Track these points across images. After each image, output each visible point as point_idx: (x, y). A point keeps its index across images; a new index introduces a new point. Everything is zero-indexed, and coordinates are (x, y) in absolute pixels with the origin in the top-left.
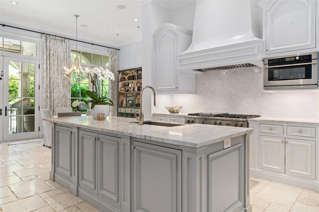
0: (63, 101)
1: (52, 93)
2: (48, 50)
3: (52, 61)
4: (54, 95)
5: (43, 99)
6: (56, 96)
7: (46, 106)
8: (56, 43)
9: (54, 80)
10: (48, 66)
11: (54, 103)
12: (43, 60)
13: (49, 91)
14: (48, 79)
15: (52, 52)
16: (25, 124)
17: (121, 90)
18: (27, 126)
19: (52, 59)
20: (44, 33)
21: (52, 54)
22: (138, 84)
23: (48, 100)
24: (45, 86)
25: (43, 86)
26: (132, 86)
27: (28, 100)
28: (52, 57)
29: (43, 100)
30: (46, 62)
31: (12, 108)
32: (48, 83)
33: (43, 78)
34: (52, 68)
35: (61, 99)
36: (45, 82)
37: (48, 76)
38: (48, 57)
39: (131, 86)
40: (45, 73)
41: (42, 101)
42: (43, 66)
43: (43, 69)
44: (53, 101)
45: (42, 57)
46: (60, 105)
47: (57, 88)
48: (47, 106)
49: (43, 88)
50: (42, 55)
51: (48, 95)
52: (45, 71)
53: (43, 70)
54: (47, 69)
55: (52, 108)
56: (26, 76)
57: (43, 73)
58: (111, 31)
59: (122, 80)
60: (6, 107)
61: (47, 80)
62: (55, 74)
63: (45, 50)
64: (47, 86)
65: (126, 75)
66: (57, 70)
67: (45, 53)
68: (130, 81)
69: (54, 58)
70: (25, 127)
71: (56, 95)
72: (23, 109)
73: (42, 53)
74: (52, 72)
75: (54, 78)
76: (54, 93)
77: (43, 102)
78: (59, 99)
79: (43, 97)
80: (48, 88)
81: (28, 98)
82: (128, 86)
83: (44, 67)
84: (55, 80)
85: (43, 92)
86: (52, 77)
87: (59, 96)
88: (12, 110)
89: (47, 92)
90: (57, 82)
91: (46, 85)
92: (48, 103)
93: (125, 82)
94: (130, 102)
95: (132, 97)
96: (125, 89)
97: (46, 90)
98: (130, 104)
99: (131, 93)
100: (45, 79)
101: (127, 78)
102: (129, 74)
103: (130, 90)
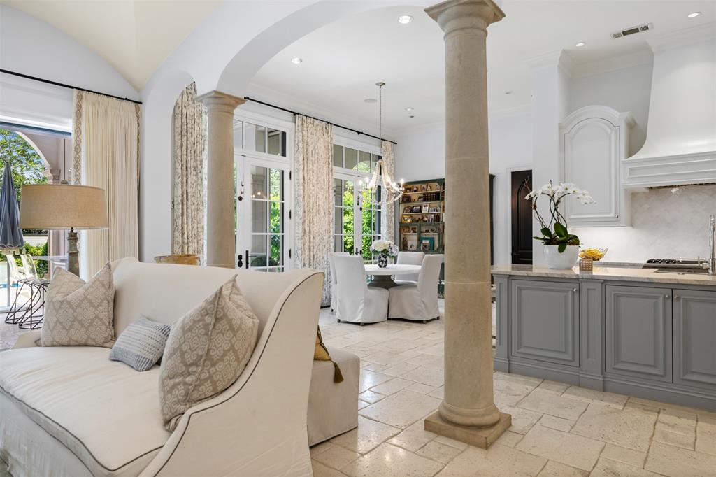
0: (325, 241)
1: (311, 224)
2: (305, 144)
3: (311, 165)
4: (314, 229)
5: (298, 237)
6: (316, 231)
8: (314, 132)
9: (314, 201)
10: (306, 175)
11: (314, 244)
12: (296, 164)
14: (306, 198)
15: (310, 149)
17: (404, 220)
19: (310, 162)
20: (298, 114)
21: (310, 153)
23: (306, 238)
24: (301, 212)
25: (296, 211)
26: (430, 212)
28: (310, 158)
30: (302, 167)
33: (298, 196)
35: (323, 236)
36: (301, 203)
39: (427, 212)
40: (301, 187)
41: (295, 239)
42: (296, 174)
43: (298, 180)
44: (313, 239)
45: (295, 158)
46: (321, 247)
47: (317, 215)
49: (297, 215)
50: (296, 154)
51: (306, 228)
52: (300, 183)
53: (296, 181)
57: (296, 188)
58: (409, 109)
59: (405, 200)
60: (247, 252)
62: (315, 190)
63: (301, 145)
65: (415, 191)
67: (300, 150)
68: (425, 203)
69: (313, 160)
71: (316, 228)
73: (295, 151)
75: (313, 197)
76: (314, 226)
77: (297, 241)
78: (320, 237)
79: (299, 234)
82: (420, 211)
83: (298, 175)
85: (296, 224)
87: (321, 231)
90: (318, 204)
91: (303, 209)
92: (306, 244)
93: (411, 204)
94: (424, 242)
95: (432, 233)
96: (411, 217)
97: (302, 220)
98: (426, 246)
99: (430, 225)
100: (301, 199)
101: (420, 198)
102: (422, 190)
103: (426, 219)
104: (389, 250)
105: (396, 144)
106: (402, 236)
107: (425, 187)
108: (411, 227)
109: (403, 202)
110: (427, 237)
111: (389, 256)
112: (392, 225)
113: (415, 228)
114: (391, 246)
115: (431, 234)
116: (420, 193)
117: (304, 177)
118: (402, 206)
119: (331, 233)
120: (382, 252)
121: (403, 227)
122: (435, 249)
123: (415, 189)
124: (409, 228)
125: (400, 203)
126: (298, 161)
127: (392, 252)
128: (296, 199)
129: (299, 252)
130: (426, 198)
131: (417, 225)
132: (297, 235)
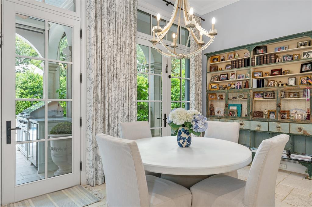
0: (125, 108)
1: (106, 89)
3: (106, 24)
4: (110, 95)
5: (89, 103)
6: (113, 97)
7: (94, 118)
9: (109, 63)
10: (99, 34)
11: (110, 112)
12: (87, 21)
13: (100, 86)
14: (99, 60)
15: (106, 5)
16: (52, 152)
17: (212, 88)
18: (55, 155)
19: (106, 20)
21: (106, 10)
22: (256, 75)
23: (99, 105)
24: (92, 76)
25: (88, 74)
27: (57, 105)
28: (106, 15)
29: (88, 105)
30: (95, 25)
31: (30, 120)
32: (99, 69)
33: (90, 57)
34: (107, 37)
35: (123, 102)
36: (93, 66)
37: (98, 54)
38: (99, 14)
40: (93, 47)
42: (88, 32)
43: (89, 39)
44: (108, 106)
45: (86, 14)
46: (120, 115)
47: (115, 79)
48: (96, 118)
49: (88, 78)
50: (86, 10)
51: (99, 94)
52: (92, 43)
53: (88, 41)
54: (96, 39)
55: (107, 123)
56: (54, 69)
57: (88, 47)
59: (212, 69)
60: (9, 123)
61: (97, 62)
62: (112, 52)
64: (97, 76)
65: (222, 60)
66: (115, 43)
67: (92, 4)
68: (232, 71)
69: (110, 18)
70: (53, 158)
71: (113, 94)
72: (49, 122)
73: (86, 6)
74: (107, 46)
75: (109, 59)
76: (110, 91)
77: (88, 108)
78: (118, 104)
79: (90, 100)
80: (99, 80)
81: (58, 102)
82: (228, 79)
83: (90, 34)
84: (111, 63)
85: (88, 89)
86: (106, 56)
87: (119, 97)
88: (29, 122)
89: (96, 88)
90: (115, 67)
91: (94, 72)
92: (99, 112)
93: (218, 73)
94: (231, 108)
95: (240, 99)
96: (218, 84)
97: (94, 85)
98: (233, 112)
99: (239, 92)
100: (92, 60)
101: (227, 66)
102: (229, 59)
103: (233, 86)
104: (194, 124)
105: (204, 20)
106: (210, 103)
107: (233, 55)
108: (218, 94)
109: (211, 71)
110: (234, 103)
111: (194, 133)
112: (200, 92)
113: (222, 95)
114: (197, 117)
115: (239, 101)
116: (228, 61)
117: (96, 36)
118: (209, 76)
119: (134, 100)
120: (183, 126)
121: (210, 94)
122: (244, 115)
123: (222, 58)
124: (216, 95)
125: (207, 73)
126: (90, 17)
127: (197, 127)
128: (88, 60)
129: (91, 121)
130: (234, 65)
131: (224, 92)
132: (88, 101)
